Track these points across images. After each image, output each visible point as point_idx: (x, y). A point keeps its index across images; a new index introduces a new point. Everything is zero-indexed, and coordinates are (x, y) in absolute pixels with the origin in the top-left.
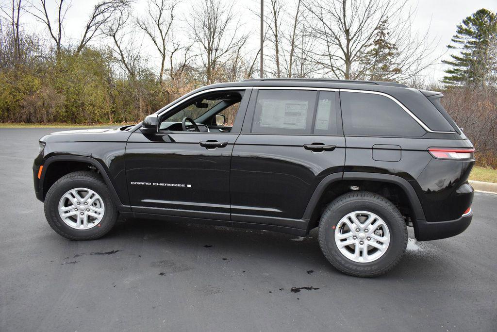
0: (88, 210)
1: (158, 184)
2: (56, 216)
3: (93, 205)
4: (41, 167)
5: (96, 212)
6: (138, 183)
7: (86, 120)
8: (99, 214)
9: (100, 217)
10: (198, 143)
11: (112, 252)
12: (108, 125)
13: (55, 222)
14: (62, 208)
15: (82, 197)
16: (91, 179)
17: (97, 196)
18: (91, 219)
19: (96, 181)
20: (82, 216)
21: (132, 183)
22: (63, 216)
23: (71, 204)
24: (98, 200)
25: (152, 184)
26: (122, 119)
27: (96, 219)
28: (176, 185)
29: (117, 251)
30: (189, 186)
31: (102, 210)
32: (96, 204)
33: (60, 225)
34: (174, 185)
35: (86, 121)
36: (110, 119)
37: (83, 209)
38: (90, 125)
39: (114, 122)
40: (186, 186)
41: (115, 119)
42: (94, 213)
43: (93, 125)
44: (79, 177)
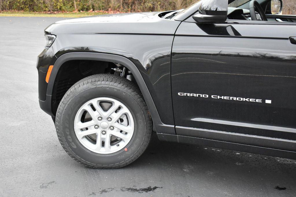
0: (112, 128)
1: (219, 97)
2: (71, 135)
3: (118, 122)
4: (51, 67)
5: (121, 131)
6: (189, 95)
7: (46, 7)
8: (126, 133)
9: (127, 139)
10: (287, 39)
11: (149, 189)
12: (73, 14)
13: (68, 142)
14: (78, 124)
15: (105, 110)
16: (120, 86)
17: (125, 110)
18: (114, 141)
19: (126, 89)
20: (103, 136)
21: (179, 94)
22: (80, 135)
23: (90, 119)
24: (126, 114)
25: (210, 96)
26: (88, 6)
27: (121, 140)
28: (247, 100)
29: (155, 188)
30: (268, 102)
31: (130, 129)
32: (122, 120)
33: (75, 147)
34: (244, 99)
35: (47, 9)
36: (75, 7)
37: (106, 127)
38: (51, 13)
39: (79, 11)
40: (264, 101)
41: (80, 7)
42: (119, 133)
43: (54, 14)
44: (103, 82)
